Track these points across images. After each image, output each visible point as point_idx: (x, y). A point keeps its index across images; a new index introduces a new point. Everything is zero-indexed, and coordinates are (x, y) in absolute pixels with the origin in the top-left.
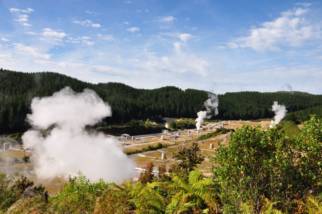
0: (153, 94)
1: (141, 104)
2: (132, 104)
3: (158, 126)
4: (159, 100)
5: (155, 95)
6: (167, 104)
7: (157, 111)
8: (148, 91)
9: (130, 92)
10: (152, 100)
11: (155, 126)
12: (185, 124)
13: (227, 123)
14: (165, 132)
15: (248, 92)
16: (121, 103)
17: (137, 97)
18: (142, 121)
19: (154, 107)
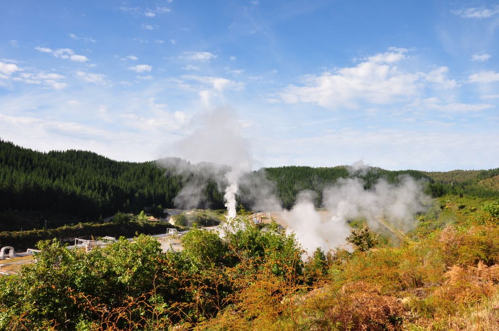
0: (145, 170)
1: (128, 187)
2: (112, 187)
3: (158, 222)
4: (156, 181)
5: (148, 172)
6: (168, 186)
7: (154, 198)
8: (134, 164)
9: (105, 166)
10: (145, 179)
11: (155, 223)
12: (201, 218)
13: (265, 216)
14: (172, 232)
15: (295, 167)
16: (95, 185)
17: (119, 175)
18: (132, 215)
19: (149, 192)
